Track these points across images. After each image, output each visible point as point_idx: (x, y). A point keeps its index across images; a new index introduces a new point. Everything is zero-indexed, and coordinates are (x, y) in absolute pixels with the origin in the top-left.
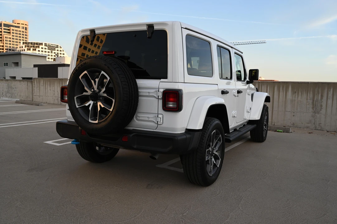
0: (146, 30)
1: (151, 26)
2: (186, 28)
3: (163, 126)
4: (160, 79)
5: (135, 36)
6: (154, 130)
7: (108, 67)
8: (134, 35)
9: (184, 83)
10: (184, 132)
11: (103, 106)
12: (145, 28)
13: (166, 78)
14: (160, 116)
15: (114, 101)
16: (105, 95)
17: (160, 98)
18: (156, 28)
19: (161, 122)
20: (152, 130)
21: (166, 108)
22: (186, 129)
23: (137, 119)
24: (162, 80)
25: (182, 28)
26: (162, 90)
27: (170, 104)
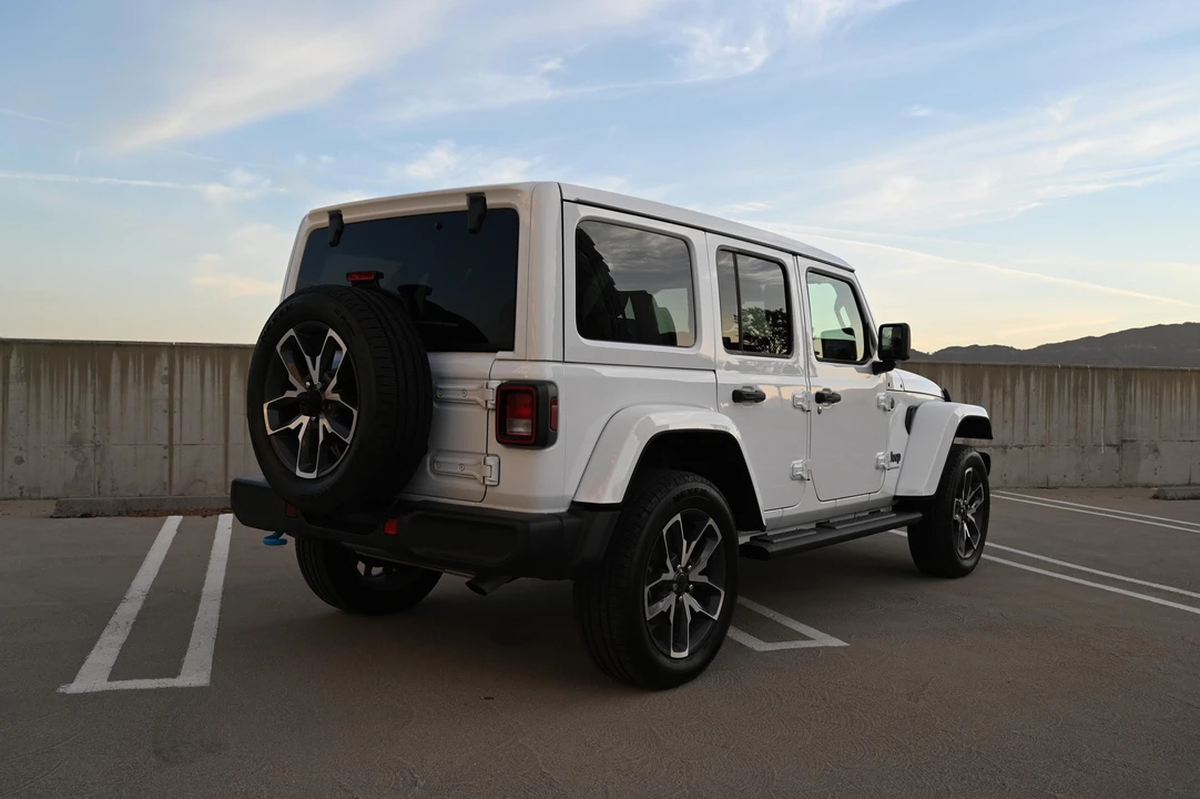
0: (467, 208)
1: (477, 198)
2: (578, 202)
3: (502, 489)
4: (496, 352)
5: (439, 227)
6: (478, 505)
7: (343, 318)
8: (436, 225)
9: (564, 362)
10: (563, 510)
11: (330, 430)
12: (463, 204)
13: (512, 349)
14: (491, 461)
15: (355, 413)
16: (336, 397)
17: (490, 406)
18: (491, 202)
19: (494, 478)
20: (473, 504)
21: (506, 438)
22: (573, 502)
23: (433, 470)
24: (500, 354)
25: (562, 200)
26: (495, 384)
27: (519, 426)
